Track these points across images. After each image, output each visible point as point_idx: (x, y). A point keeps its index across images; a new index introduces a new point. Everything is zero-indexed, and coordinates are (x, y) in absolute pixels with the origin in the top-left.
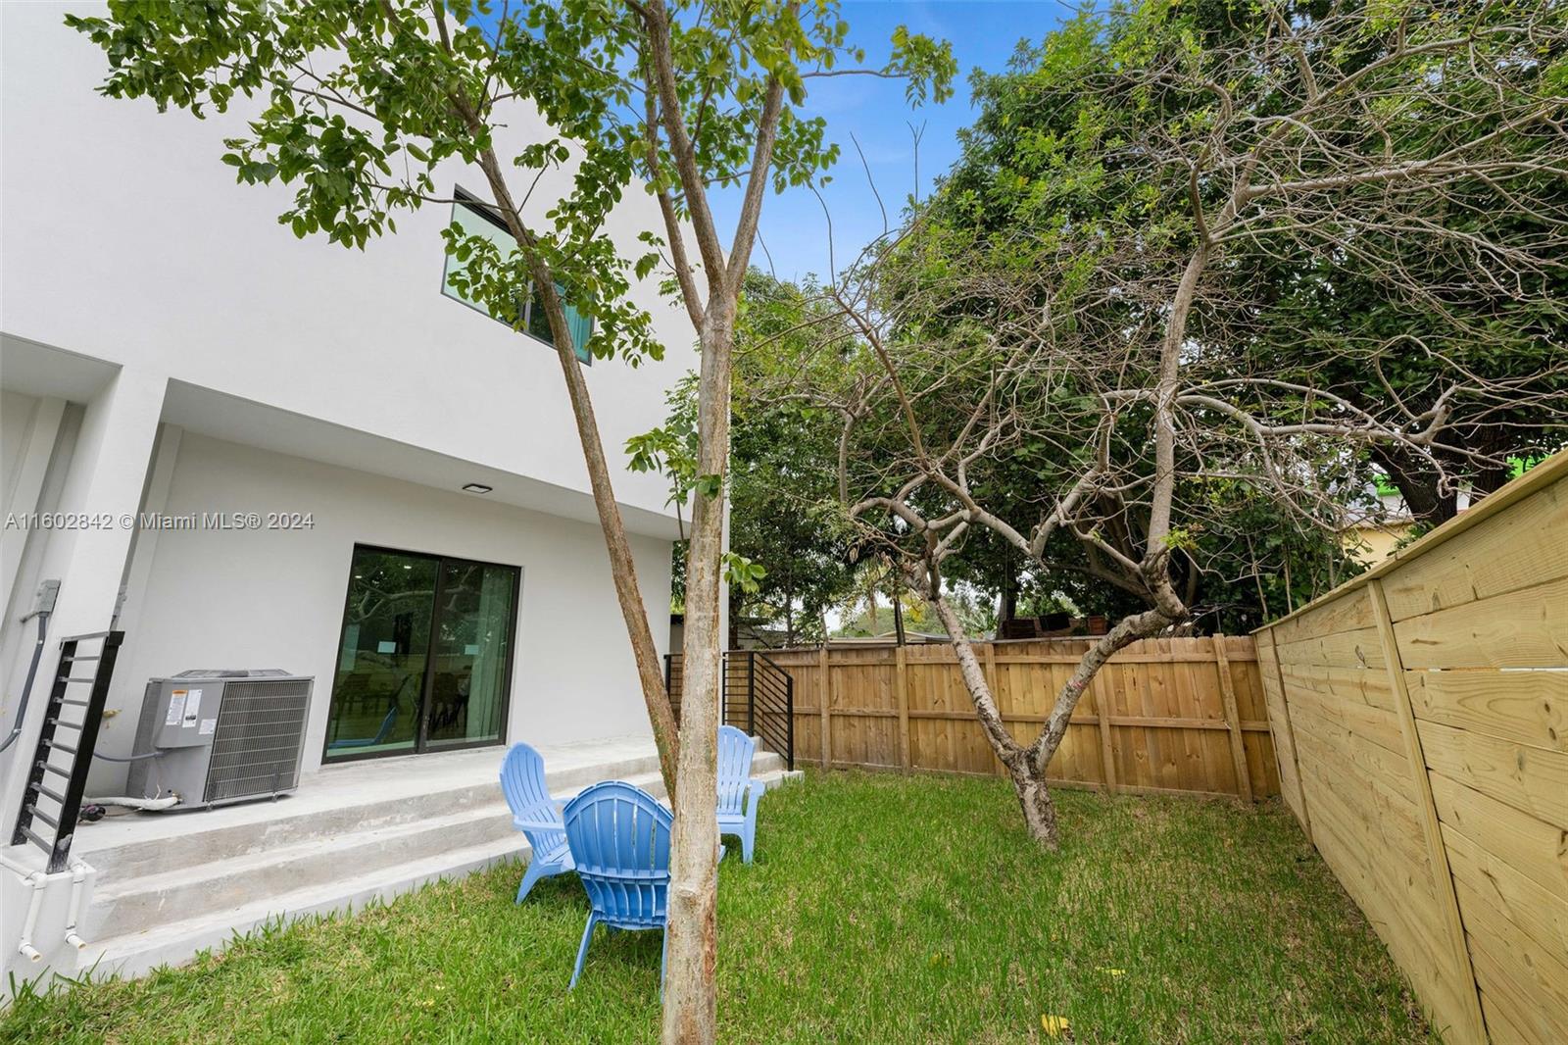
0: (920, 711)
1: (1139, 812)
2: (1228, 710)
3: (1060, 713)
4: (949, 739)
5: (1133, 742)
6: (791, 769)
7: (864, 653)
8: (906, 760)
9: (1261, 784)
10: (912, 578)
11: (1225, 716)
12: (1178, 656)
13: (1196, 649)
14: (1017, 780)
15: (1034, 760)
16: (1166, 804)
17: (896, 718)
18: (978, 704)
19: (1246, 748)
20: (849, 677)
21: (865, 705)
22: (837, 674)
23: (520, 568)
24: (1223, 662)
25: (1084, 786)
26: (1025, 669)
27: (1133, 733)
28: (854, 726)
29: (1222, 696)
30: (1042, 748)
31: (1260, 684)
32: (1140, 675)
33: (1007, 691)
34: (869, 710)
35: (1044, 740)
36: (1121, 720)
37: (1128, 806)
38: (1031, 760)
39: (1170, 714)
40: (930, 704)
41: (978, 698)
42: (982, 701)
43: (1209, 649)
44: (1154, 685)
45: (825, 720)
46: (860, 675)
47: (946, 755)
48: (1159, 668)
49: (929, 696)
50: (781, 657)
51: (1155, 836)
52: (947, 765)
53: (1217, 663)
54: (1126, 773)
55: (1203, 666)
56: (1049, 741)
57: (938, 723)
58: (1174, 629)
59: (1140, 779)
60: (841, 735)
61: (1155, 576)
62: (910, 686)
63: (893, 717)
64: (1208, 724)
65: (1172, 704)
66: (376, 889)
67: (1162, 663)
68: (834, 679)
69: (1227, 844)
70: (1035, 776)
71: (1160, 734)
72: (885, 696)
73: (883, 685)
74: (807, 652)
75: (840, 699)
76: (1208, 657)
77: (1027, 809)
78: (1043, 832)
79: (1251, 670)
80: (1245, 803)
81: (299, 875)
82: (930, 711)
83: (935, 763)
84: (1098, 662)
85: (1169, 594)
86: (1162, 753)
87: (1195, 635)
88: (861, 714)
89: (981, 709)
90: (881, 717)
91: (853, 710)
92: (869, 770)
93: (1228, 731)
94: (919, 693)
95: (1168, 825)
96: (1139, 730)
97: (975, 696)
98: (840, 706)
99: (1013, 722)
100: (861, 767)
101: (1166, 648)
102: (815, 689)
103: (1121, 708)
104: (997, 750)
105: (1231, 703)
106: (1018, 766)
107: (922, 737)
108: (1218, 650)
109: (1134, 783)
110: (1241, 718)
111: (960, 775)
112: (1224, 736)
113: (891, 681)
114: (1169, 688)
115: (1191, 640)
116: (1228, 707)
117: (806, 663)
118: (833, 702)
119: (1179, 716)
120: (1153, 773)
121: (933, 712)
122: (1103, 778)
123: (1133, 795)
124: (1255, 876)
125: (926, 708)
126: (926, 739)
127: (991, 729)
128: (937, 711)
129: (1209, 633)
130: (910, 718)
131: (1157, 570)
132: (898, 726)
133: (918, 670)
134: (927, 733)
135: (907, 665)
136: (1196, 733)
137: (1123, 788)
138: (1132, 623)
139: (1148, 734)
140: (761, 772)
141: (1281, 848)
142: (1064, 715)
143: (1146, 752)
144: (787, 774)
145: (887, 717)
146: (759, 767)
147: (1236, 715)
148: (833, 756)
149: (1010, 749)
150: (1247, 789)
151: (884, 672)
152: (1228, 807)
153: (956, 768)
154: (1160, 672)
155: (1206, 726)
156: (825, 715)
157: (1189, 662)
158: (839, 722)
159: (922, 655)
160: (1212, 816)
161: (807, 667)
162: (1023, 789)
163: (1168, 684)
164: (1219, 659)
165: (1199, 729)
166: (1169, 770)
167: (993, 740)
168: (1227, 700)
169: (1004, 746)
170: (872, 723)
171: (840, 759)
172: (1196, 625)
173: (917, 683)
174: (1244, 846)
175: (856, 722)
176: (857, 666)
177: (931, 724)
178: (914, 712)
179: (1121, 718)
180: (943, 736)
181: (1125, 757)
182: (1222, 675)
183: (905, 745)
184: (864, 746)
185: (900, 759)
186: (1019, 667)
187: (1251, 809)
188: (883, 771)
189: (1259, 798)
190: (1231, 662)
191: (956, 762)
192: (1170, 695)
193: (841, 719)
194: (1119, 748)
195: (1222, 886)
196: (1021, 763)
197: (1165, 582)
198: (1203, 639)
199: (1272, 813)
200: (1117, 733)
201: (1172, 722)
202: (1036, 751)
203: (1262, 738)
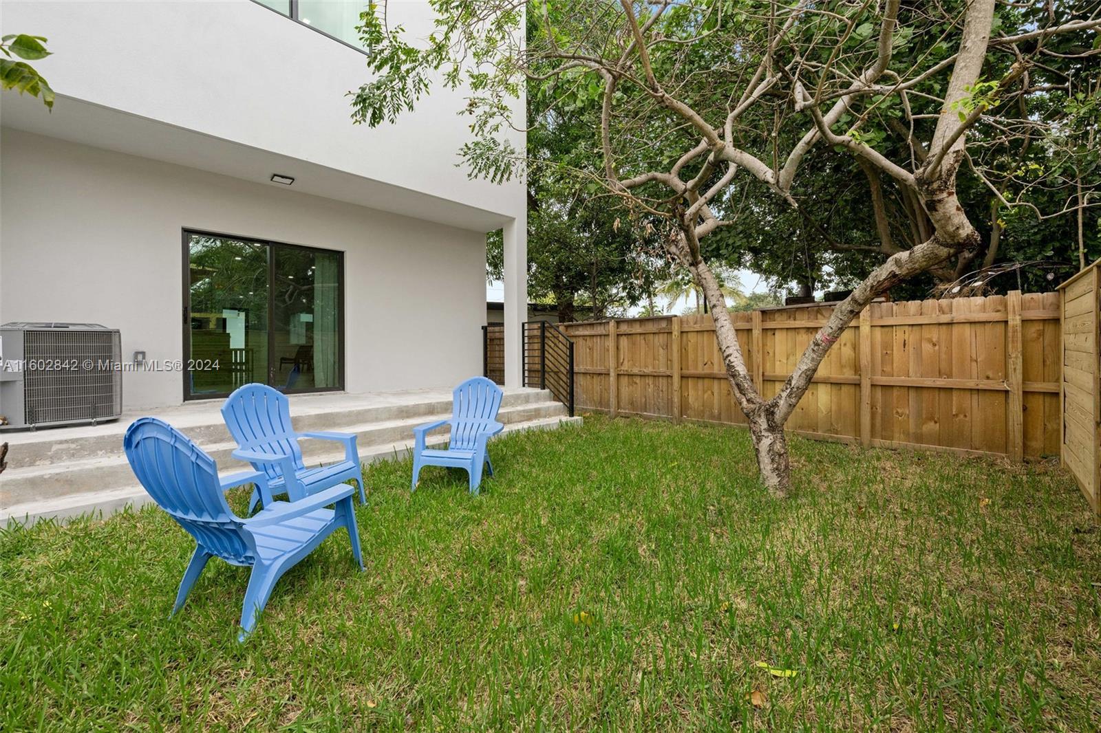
0: (692, 371)
1: (888, 465)
2: (1010, 371)
3: (804, 367)
4: (716, 394)
5: (895, 401)
6: (572, 415)
7: (647, 323)
8: (676, 411)
9: (1037, 444)
10: (676, 246)
11: (1006, 377)
12: (958, 315)
13: (983, 308)
14: (754, 432)
15: (773, 413)
16: (921, 459)
17: (670, 377)
18: (727, 362)
19: (1025, 409)
20: (634, 344)
21: (646, 366)
22: (624, 342)
23: (343, 252)
24: (1015, 320)
25: (838, 438)
26: (790, 333)
27: (895, 392)
28: (636, 383)
29: (1006, 356)
30: (782, 402)
31: (1058, 344)
32: (912, 337)
33: (771, 354)
34: (649, 370)
35: (784, 395)
36: (884, 380)
37: (879, 459)
38: (770, 413)
39: (940, 374)
40: (700, 365)
41: (728, 356)
42: (732, 358)
43: (1000, 308)
44: (927, 347)
45: (612, 378)
46: (643, 342)
47: (712, 408)
48: (935, 330)
49: (700, 359)
50: (581, 329)
51: (897, 490)
52: (712, 417)
53: (1006, 322)
54: (882, 426)
55: (988, 327)
56: (789, 396)
57: (706, 381)
58: (961, 290)
59: (897, 435)
60: (625, 391)
61: (935, 186)
62: (683, 350)
63: (668, 376)
64: (984, 385)
65: (944, 365)
66: (129, 498)
67: (940, 324)
68: (621, 347)
69: (982, 504)
70: (772, 428)
71: (925, 395)
72: (662, 359)
73: (660, 348)
74: (600, 324)
75: (626, 362)
76: (998, 316)
77: (761, 459)
78: (774, 480)
79: (1050, 329)
80: (1013, 463)
81: (69, 484)
82: (700, 370)
83: (701, 414)
84: (852, 312)
85: (953, 210)
86: (924, 412)
87: (985, 294)
88: (641, 373)
89: (730, 367)
90: (659, 376)
91: (636, 371)
92: (646, 418)
93: (1007, 392)
94: (691, 356)
95: (917, 480)
96: (902, 389)
97: (725, 355)
98: (625, 367)
99: (774, 381)
100: (641, 416)
101: (946, 310)
102: (606, 353)
103: (888, 369)
104: (740, 404)
105: (1016, 363)
106: (757, 419)
107: (691, 392)
108: (1010, 308)
109: (891, 438)
110: (1026, 378)
111: (722, 425)
112: (1002, 396)
113: (667, 347)
114: (944, 349)
115: (979, 300)
116: (1011, 367)
117: (600, 333)
118: (619, 364)
119: (950, 376)
120: (912, 428)
121: (703, 372)
122: (857, 430)
123: (887, 449)
124: (1013, 548)
125: (696, 368)
126: (695, 394)
127: (738, 385)
128: (707, 371)
129: (1003, 291)
130: (682, 377)
131: (940, 177)
132: (672, 384)
133: (692, 338)
134: (697, 390)
135: (682, 332)
136: (968, 394)
137: (878, 442)
138: (897, 262)
139: (912, 394)
140: (545, 417)
141: (1053, 514)
142: (808, 370)
143: (907, 411)
144: (565, 418)
145: (663, 376)
146: (543, 413)
147: (1020, 377)
148: (619, 407)
149: (753, 403)
150: (1019, 449)
151: (661, 339)
152: (992, 465)
153: (720, 419)
154: (934, 334)
155: (981, 387)
156: (612, 374)
157: (971, 323)
158: (624, 380)
159: (695, 323)
160: (971, 473)
161: (600, 336)
162: (759, 439)
163: (943, 345)
164: (1010, 318)
165: (971, 390)
166: (930, 427)
167: (738, 395)
168: (1011, 361)
169: (748, 401)
170: (650, 381)
171: (625, 409)
172: (987, 285)
173: (690, 349)
174: (1005, 507)
175: (637, 380)
176: (640, 334)
177: (700, 382)
178: (685, 372)
179: (884, 378)
180: (709, 392)
181: (884, 414)
182: (1010, 334)
183: (676, 400)
184: (644, 400)
185: (672, 410)
186: (785, 332)
187: (1019, 468)
188: (658, 419)
189: (1031, 458)
190: (1024, 321)
191: (720, 414)
192: (943, 356)
193: (626, 377)
194: (879, 406)
195: (967, 556)
196: (760, 416)
197: (950, 194)
198: (993, 298)
199: (1046, 473)
200: (879, 393)
201: (941, 382)
202: (776, 405)
203: (1048, 399)
